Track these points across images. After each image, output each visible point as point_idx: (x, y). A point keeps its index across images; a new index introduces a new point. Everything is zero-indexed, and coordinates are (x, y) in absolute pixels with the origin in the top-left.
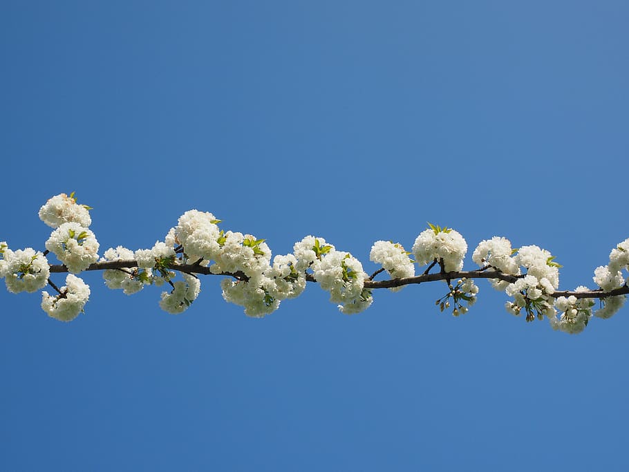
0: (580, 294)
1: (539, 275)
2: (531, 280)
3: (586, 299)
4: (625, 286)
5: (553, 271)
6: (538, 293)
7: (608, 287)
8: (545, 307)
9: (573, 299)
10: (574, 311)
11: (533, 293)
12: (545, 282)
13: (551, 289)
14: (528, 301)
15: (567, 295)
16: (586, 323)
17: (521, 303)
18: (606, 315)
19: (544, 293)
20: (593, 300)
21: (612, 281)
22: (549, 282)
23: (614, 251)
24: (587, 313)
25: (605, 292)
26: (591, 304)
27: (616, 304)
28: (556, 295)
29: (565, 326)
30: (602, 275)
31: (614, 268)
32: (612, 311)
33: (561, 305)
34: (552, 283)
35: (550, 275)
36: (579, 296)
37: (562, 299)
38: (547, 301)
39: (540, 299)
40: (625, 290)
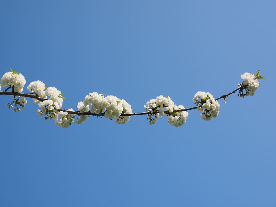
0: (70, 112)
1: (54, 100)
2: (50, 102)
3: (72, 114)
4: (89, 112)
5: (61, 100)
6: (52, 108)
7: (82, 110)
8: (54, 115)
9: (66, 113)
10: (66, 118)
11: (50, 108)
12: (56, 104)
13: (58, 107)
14: (47, 110)
15: (64, 111)
16: (70, 124)
17: (44, 111)
18: (79, 122)
19: (55, 108)
20: (75, 115)
21: (84, 109)
22: (58, 104)
23: (87, 96)
24: (71, 120)
25: (80, 112)
26: (74, 117)
27: (84, 118)
28: (59, 110)
29: (61, 124)
30: (81, 105)
31: (86, 103)
32: (82, 121)
33: (61, 115)
34: (59, 105)
35: (59, 101)
36: (69, 112)
37: (62, 112)
38: (55, 112)
39: (52, 111)
40: (89, 113)
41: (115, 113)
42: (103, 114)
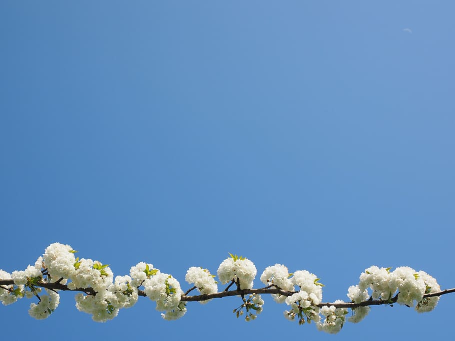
0: (338, 305)
1: (308, 291)
2: (303, 294)
3: (342, 309)
4: (371, 298)
5: (319, 289)
6: (308, 304)
7: (358, 299)
8: (313, 314)
9: (333, 308)
10: (334, 317)
11: (304, 303)
12: (313, 296)
13: (317, 301)
14: (301, 309)
15: (329, 306)
16: (342, 326)
17: (296, 311)
18: (356, 321)
19: (312, 304)
20: (347, 309)
21: (361, 296)
22: (315, 296)
23: (363, 274)
24: (343, 319)
25: (356, 303)
26: (345, 313)
27: (363, 312)
28: (320, 306)
29: (327, 328)
30: (353, 292)
31: (363, 286)
32: (360, 317)
33: (325, 312)
34: (318, 297)
35: (316, 291)
36: (337, 306)
37: (325, 308)
38: (314, 310)
39: (309, 308)
40: (371, 302)
41: (415, 295)
42: (395, 300)
